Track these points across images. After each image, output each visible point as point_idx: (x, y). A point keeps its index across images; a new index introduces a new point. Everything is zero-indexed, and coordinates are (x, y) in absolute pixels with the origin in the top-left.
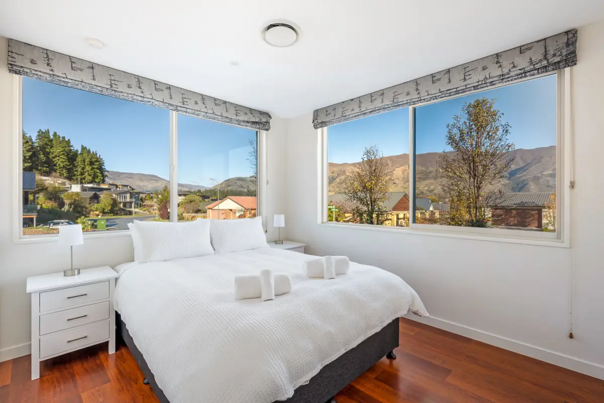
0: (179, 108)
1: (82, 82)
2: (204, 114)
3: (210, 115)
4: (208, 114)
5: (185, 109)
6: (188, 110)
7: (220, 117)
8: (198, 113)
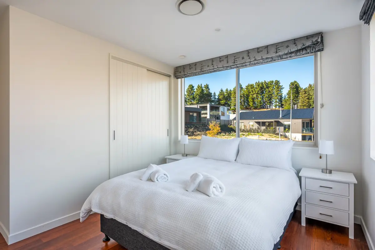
0: (232, 67)
1: (192, 73)
2: (249, 63)
3: (254, 62)
4: (251, 63)
5: (236, 66)
6: (238, 65)
7: (261, 60)
8: (245, 64)
